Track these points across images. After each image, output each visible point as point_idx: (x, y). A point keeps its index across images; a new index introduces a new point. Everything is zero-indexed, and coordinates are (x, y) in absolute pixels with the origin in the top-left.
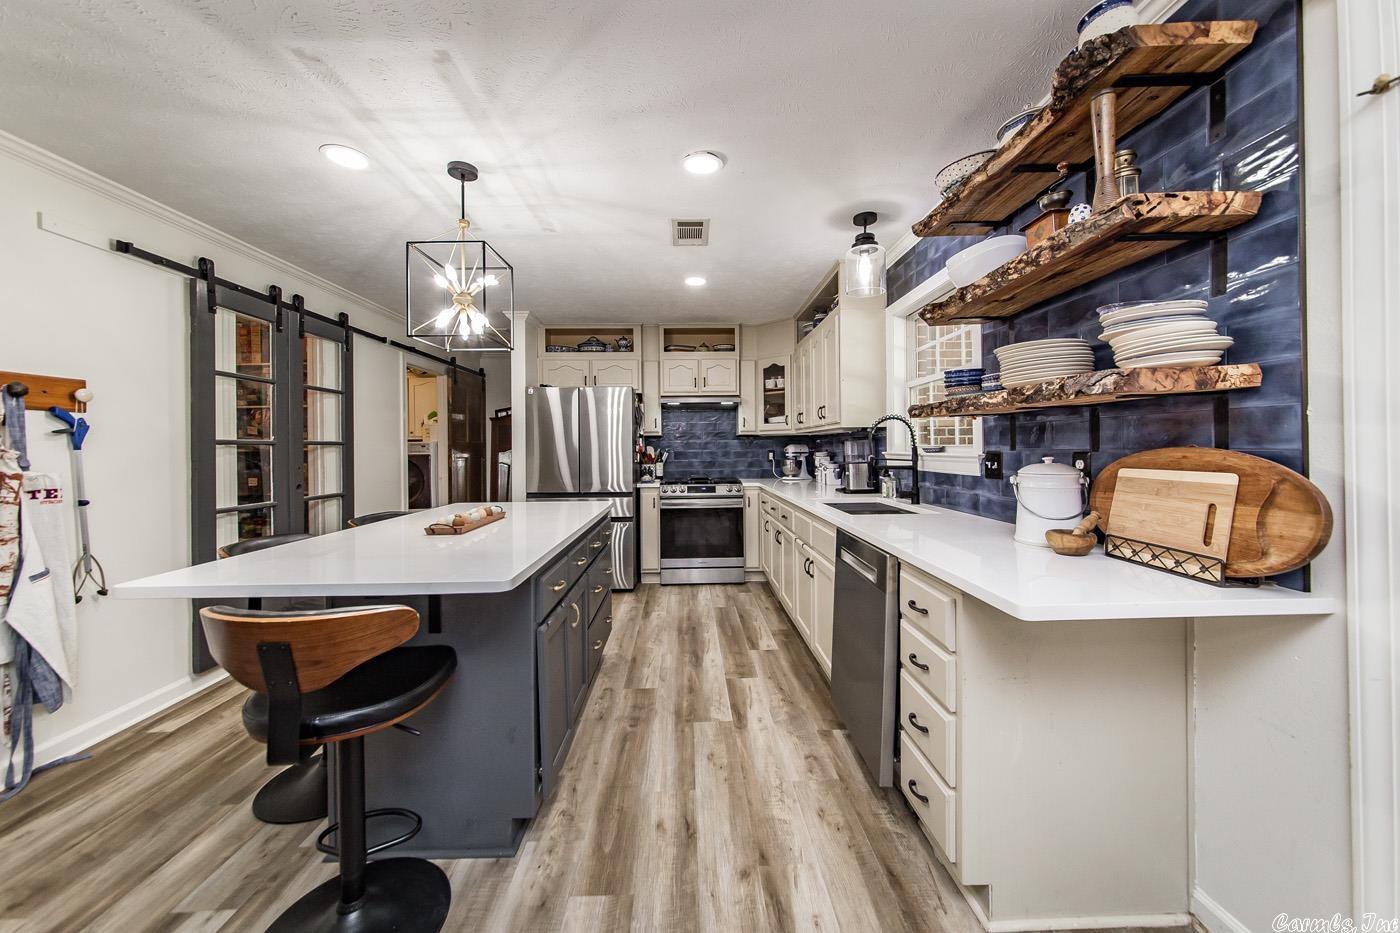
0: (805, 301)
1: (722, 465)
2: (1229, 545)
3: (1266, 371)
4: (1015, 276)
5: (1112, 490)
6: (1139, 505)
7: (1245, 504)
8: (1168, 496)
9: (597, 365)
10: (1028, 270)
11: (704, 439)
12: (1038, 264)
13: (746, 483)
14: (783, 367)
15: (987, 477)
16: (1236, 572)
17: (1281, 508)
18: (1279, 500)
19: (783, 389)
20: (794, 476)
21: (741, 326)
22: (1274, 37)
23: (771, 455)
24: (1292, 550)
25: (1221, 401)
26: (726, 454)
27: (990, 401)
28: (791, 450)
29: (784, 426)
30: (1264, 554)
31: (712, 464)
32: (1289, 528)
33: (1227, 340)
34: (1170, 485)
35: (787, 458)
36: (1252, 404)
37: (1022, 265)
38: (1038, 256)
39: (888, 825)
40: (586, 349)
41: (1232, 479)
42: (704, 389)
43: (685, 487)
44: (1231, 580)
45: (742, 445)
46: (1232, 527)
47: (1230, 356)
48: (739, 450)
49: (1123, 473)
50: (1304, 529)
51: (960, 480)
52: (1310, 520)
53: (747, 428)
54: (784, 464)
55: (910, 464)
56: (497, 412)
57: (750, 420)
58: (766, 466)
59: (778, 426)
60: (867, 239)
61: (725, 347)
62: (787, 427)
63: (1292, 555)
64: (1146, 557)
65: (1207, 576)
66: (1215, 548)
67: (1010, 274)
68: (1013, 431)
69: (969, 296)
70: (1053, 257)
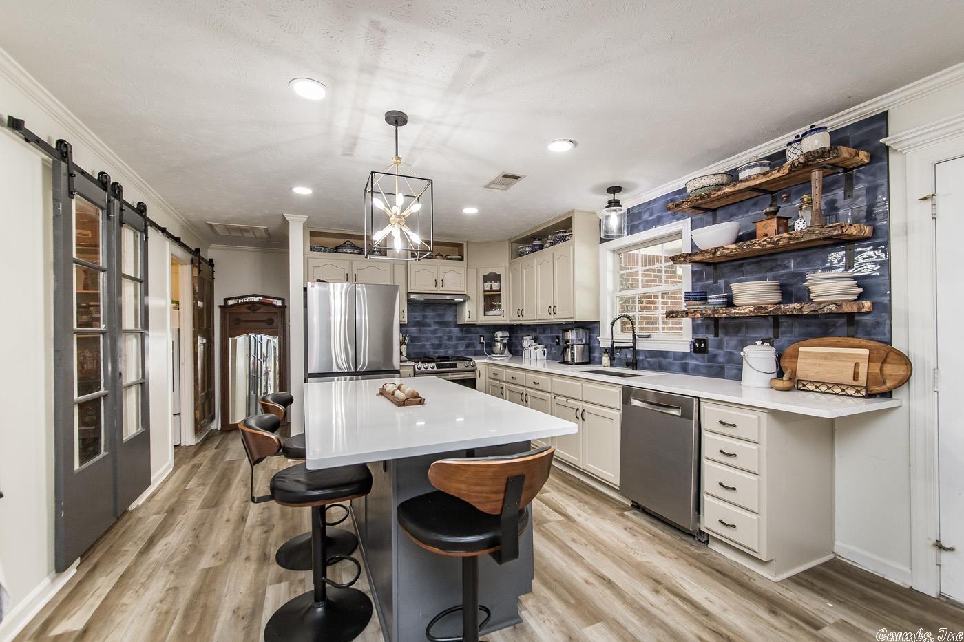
0: (527, 230)
1: (446, 347)
2: (867, 380)
3: (874, 304)
4: (758, 248)
5: (796, 357)
6: (816, 364)
7: (872, 362)
8: (832, 359)
9: (356, 265)
10: (769, 246)
11: (434, 327)
12: (777, 244)
13: (477, 360)
14: (500, 275)
15: (694, 352)
16: (871, 391)
17: (889, 363)
18: (888, 360)
19: (500, 290)
20: (501, 354)
21: (467, 242)
22: (877, 163)
23: (482, 338)
24: (896, 380)
25: (850, 317)
26: (450, 338)
27: (739, 312)
28: (499, 335)
29: (501, 318)
30: (884, 383)
31: (439, 346)
32: (893, 370)
33: (860, 290)
34: (833, 354)
35: (497, 341)
36: (866, 318)
37: (765, 243)
38: (779, 240)
39: (696, 551)
40: (341, 250)
41: (866, 351)
42: (442, 288)
43: (434, 364)
44: (870, 395)
45: (462, 331)
46: (868, 372)
47: (860, 297)
48: (459, 335)
49: (801, 349)
50: (901, 371)
51: (672, 354)
52: (904, 367)
53: (471, 319)
54: (495, 345)
55: (632, 345)
56: (226, 300)
57: (472, 313)
58: (479, 347)
59: (494, 317)
60: (615, 203)
61: (457, 257)
62: (504, 319)
63: (896, 382)
64: (824, 388)
65: (859, 395)
66: (861, 382)
67: (754, 246)
68: (716, 326)
69: (719, 253)
70: (788, 242)
